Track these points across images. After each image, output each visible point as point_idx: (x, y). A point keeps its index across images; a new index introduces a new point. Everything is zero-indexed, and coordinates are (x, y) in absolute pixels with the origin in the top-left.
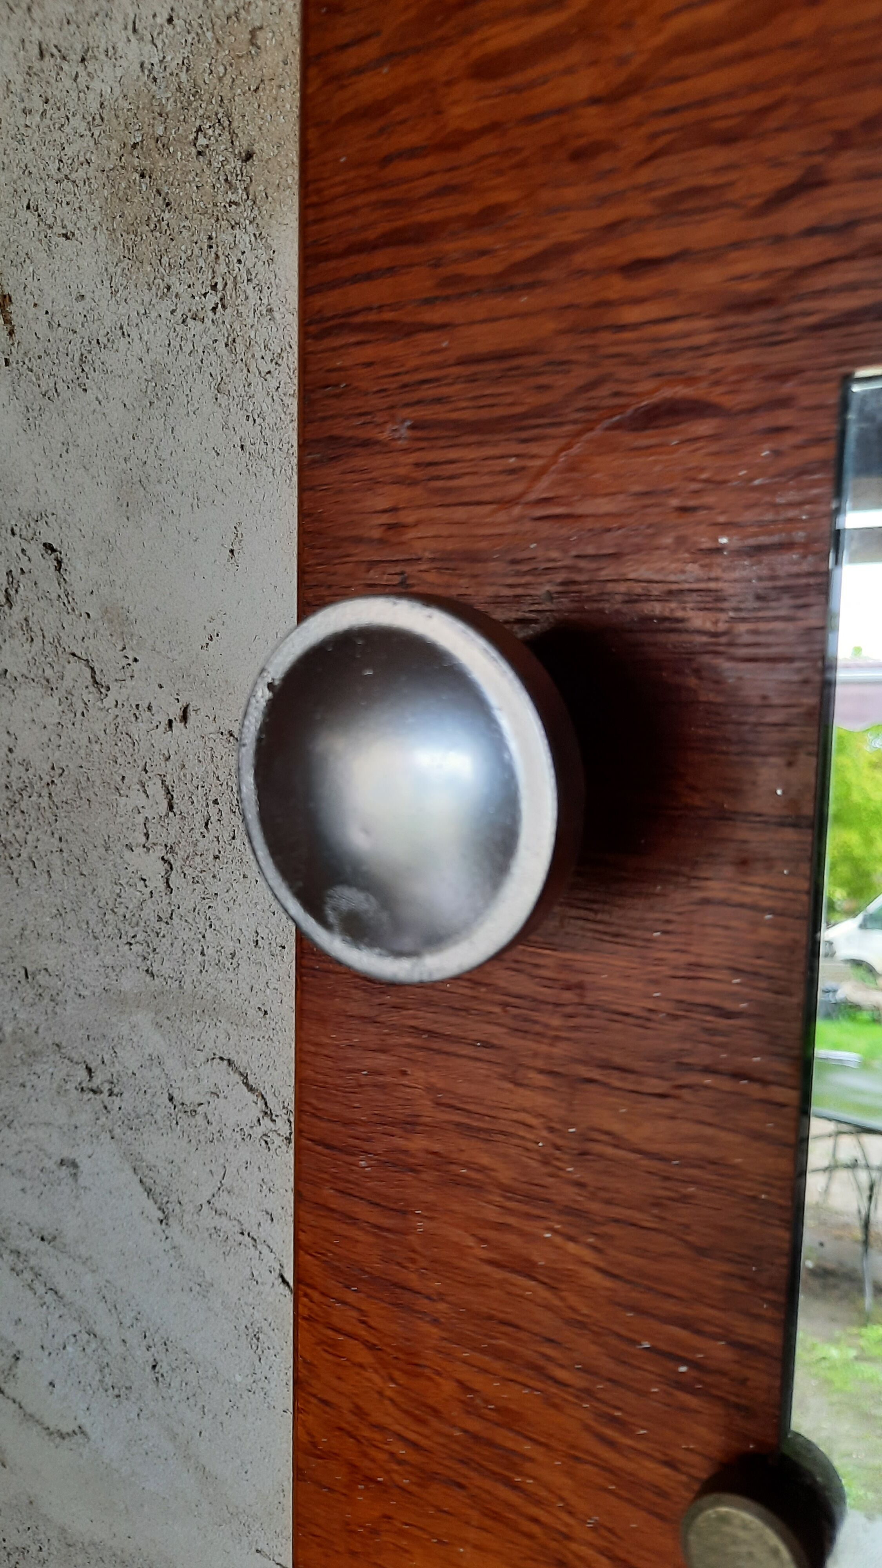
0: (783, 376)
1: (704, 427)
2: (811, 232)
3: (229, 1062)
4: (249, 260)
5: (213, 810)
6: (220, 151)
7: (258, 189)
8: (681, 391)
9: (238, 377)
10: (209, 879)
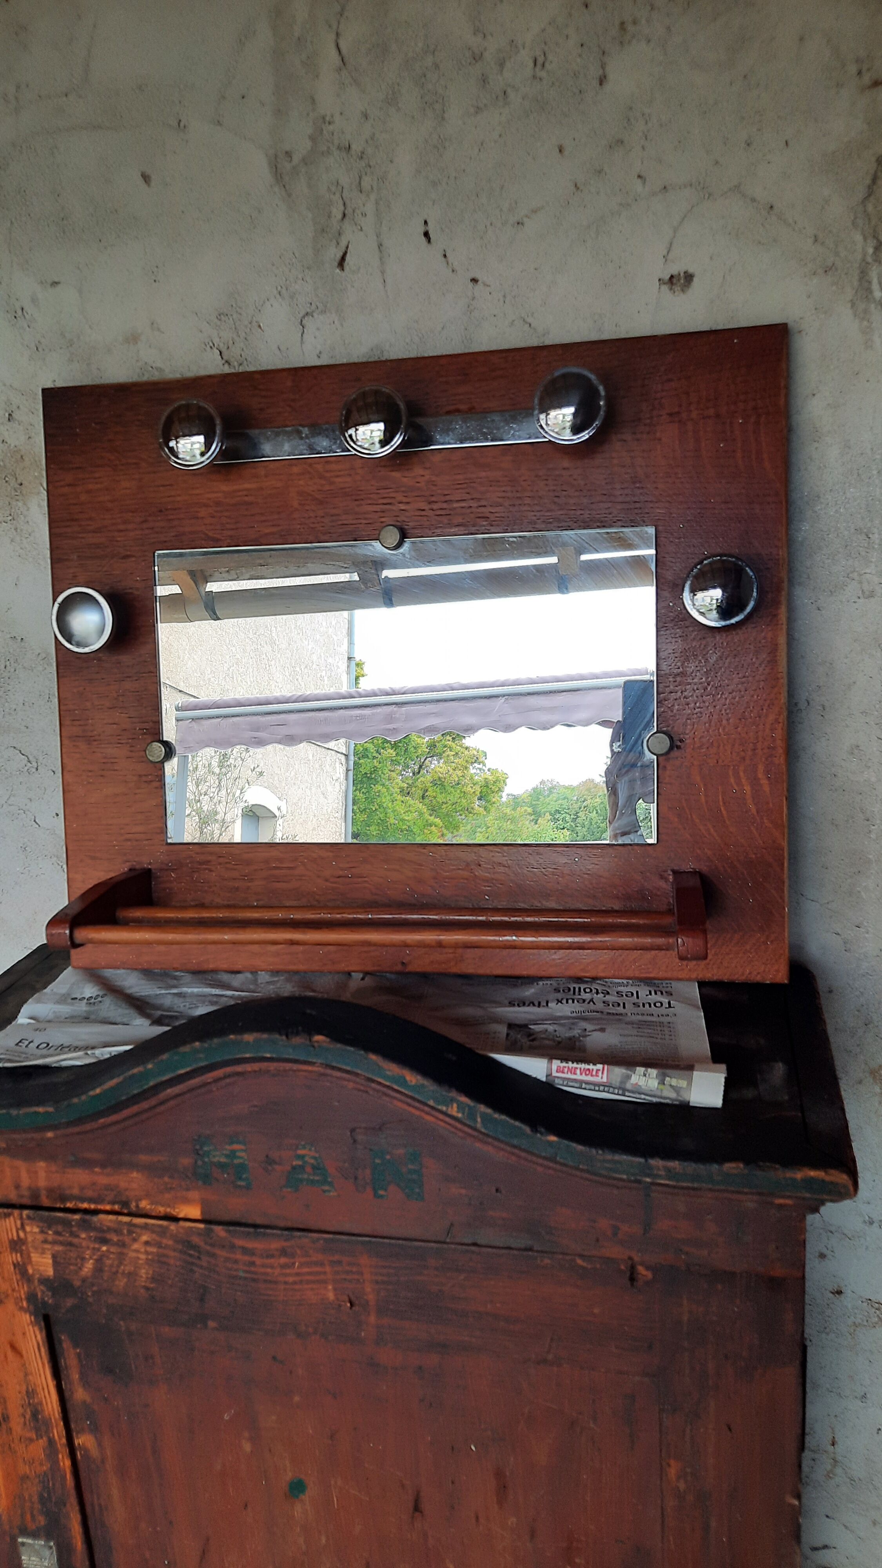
0: (145, 551)
1: (133, 559)
2: (147, 528)
3: (15, 748)
4: (21, 509)
5: (8, 663)
6: (13, 483)
7: (24, 492)
8: (129, 553)
9: (18, 539)
10: (7, 685)
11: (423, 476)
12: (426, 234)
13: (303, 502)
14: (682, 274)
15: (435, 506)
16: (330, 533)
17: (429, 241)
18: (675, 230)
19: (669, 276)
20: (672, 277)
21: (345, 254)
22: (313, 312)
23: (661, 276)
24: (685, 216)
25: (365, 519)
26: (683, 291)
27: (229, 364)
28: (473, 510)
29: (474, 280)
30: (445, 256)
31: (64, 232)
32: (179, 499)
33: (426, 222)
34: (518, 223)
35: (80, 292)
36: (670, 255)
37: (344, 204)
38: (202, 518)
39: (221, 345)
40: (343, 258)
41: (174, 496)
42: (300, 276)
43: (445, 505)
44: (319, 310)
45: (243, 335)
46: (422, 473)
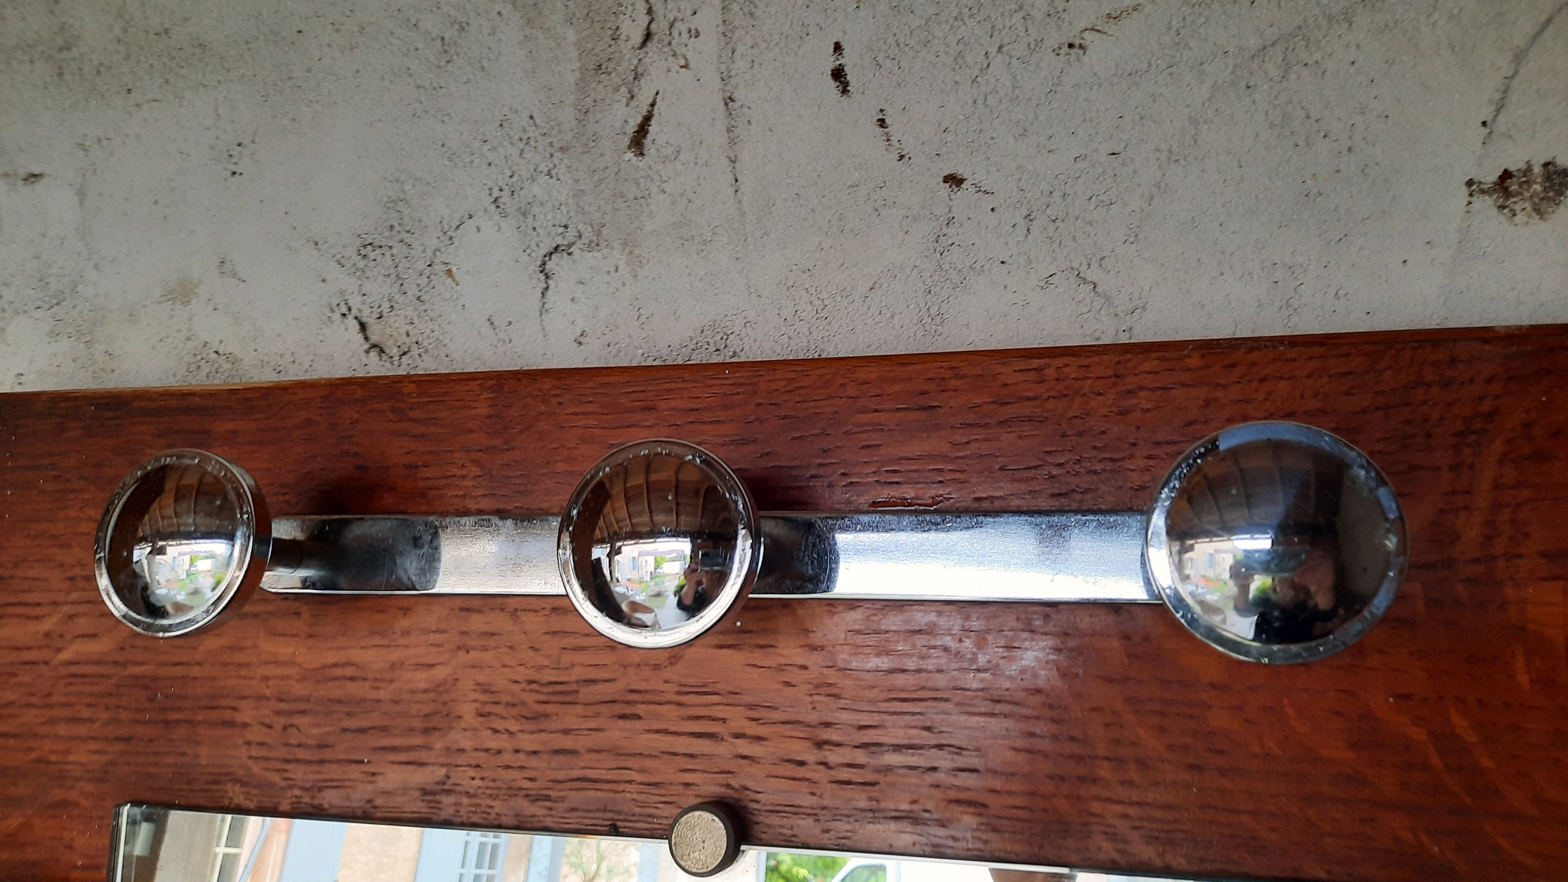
11: (804, 667)
12: (838, 74)
13: (488, 709)
14: (1537, 170)
15: (833, 756)
16: (547, 798)
17: (845, 91)
18: (1519, 57)
19: (1500, 173)
20: (1506, 175)
21: (647, 119)
22: (570, 245)
23: (1477, 176)
24: (1549, 21)
25: (642, 771)
26: (1538, 211)
27: (382, 351)
28: (939, 777)
29: (954, 180)
30: (882, 123)
31: (60, 75)
32: (196, 671)
33: (838, 47)
34: (1071, 46)
35: (81, 193)
36: (1501, 118)
37: (650, 11)
38: (246, 725)
39: (366, 311)
40: (643, 130)
41: (188, 664)
42: (543, 168)
43: (861, 757)
44: (585, 240)
45: (412, 291)
46: (800, 661)
